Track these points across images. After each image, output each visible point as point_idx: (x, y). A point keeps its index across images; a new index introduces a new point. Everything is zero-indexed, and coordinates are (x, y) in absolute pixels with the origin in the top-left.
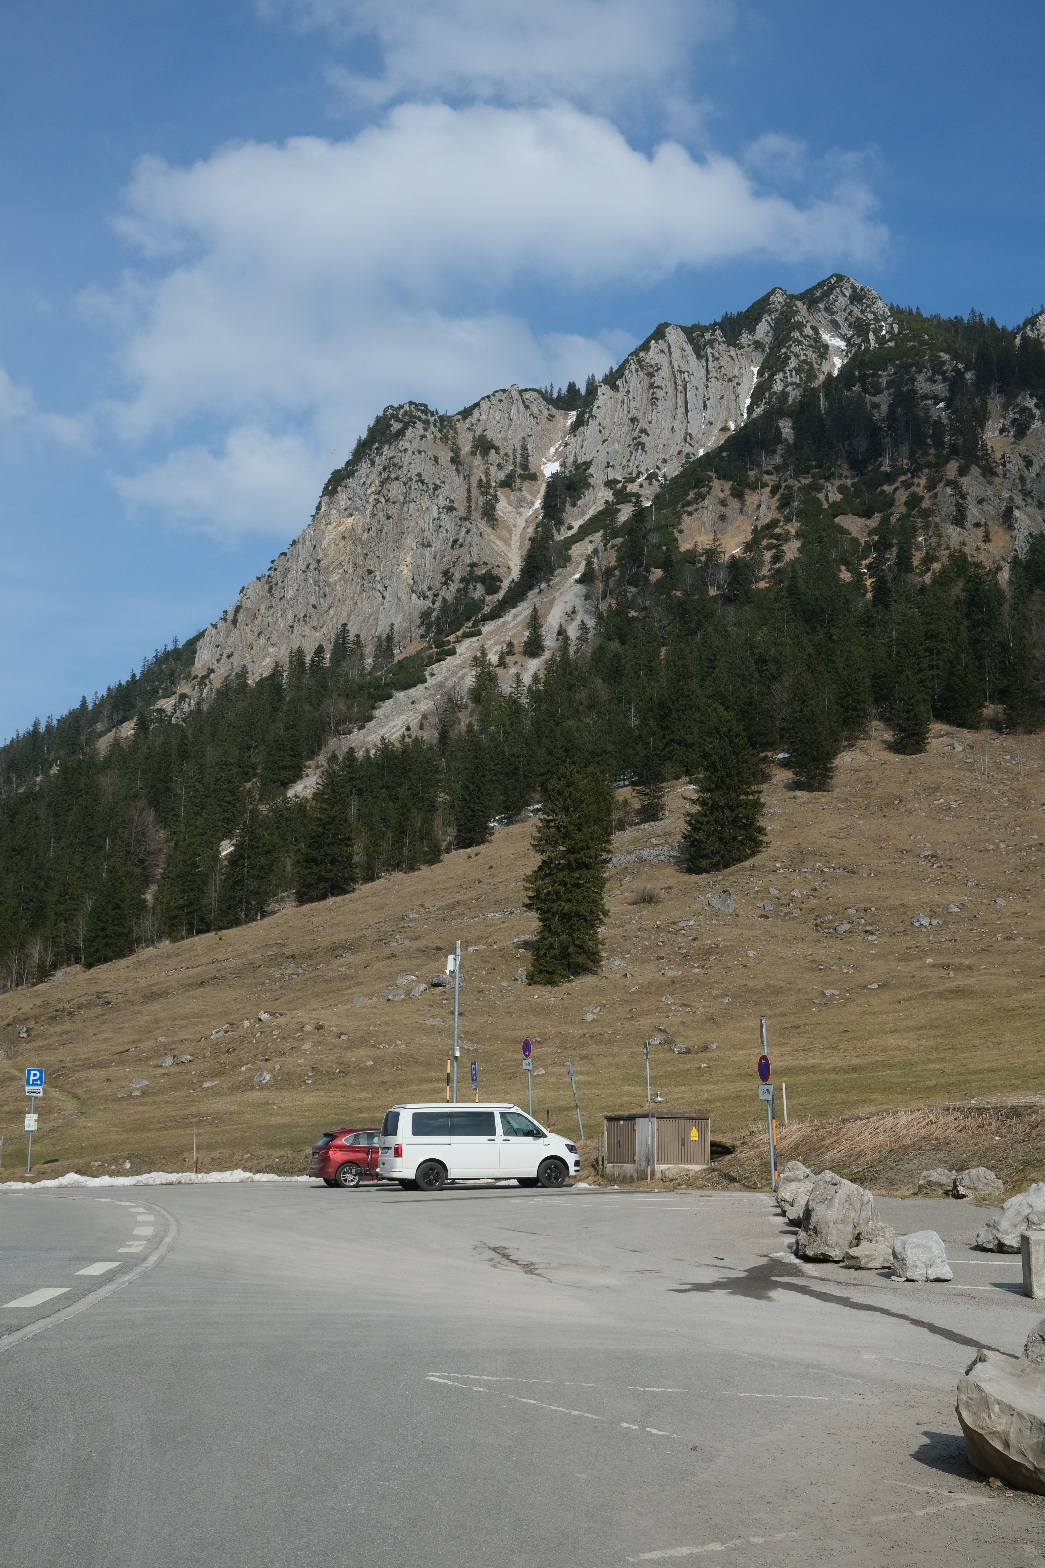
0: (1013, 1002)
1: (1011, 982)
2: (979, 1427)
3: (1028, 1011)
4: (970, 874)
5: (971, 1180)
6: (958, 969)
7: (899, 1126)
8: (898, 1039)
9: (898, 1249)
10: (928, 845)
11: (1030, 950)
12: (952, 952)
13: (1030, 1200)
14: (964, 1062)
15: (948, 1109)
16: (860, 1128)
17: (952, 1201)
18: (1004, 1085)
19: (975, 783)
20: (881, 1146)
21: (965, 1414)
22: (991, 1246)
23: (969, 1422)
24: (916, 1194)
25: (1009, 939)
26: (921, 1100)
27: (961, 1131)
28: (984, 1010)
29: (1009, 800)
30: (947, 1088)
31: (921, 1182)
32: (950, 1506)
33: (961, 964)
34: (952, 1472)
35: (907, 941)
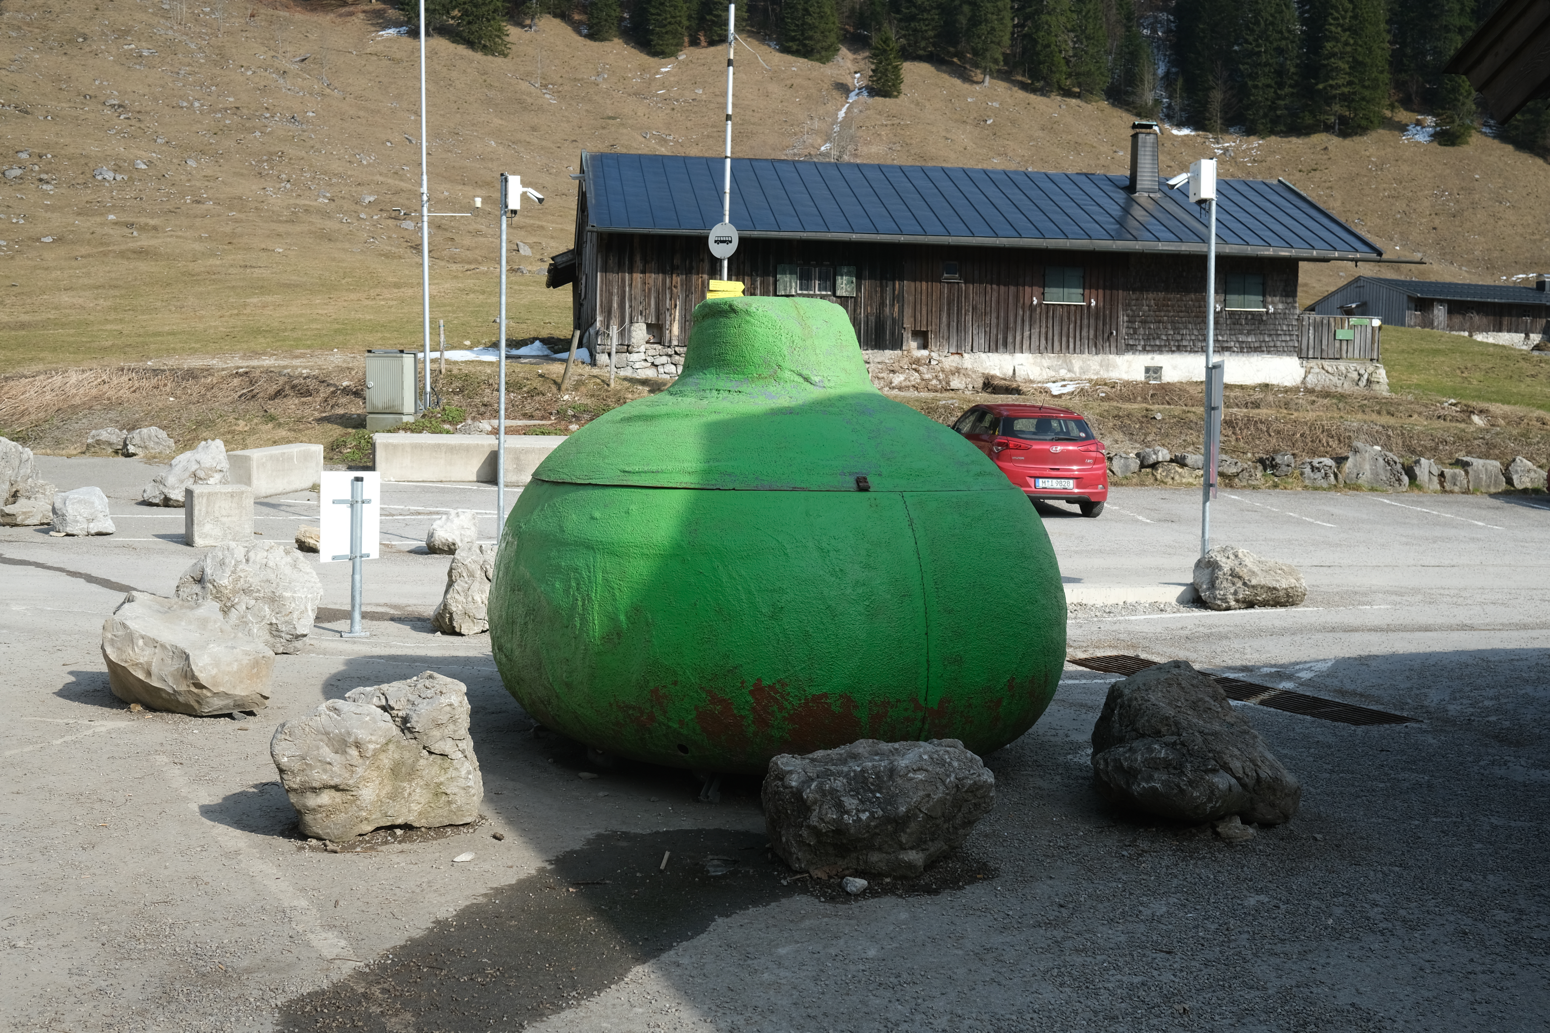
0: (199, 266)
1: (197, 246)
2: (122, 660)
3: (213, 277)
4: (160, 131)
5: (142, 439)
6: (143, 228)
7: (68, 385)
8: (73, 297)
9: (58, 505)
10: (115, 93)
11: (219, 215)
12: (137, 210)
13: (198, 456)
14: (144, 324)
15: (122, 370)
16: (25, 386)
17: (121, 459)
18: (183, 349)
19: (170, 32)
20: (47, 405)
21: (109, 651)
22: (157, 501)
23: (113, 657)
24: (84, 453)
25: (198, 202)
26: (94, 360)
27: (134, 391)
28: (168, 273)
29: (206, 56)
30: (122, 350)
31: (90, 441)
32: (90, 732)
33: (147, 224)
34: (94, 703)
35: (87, 195)
